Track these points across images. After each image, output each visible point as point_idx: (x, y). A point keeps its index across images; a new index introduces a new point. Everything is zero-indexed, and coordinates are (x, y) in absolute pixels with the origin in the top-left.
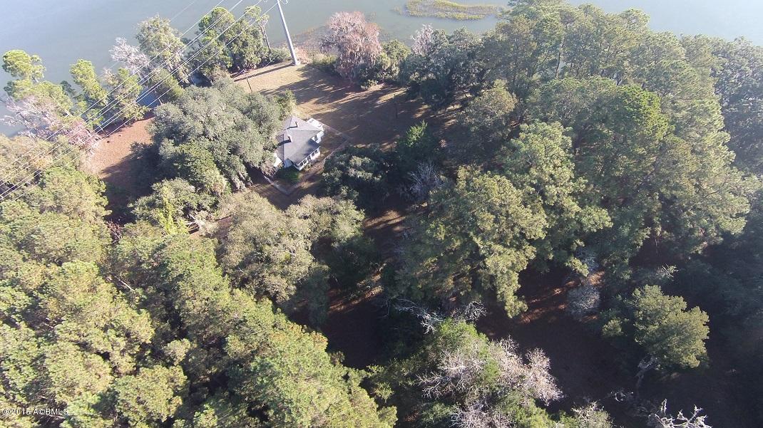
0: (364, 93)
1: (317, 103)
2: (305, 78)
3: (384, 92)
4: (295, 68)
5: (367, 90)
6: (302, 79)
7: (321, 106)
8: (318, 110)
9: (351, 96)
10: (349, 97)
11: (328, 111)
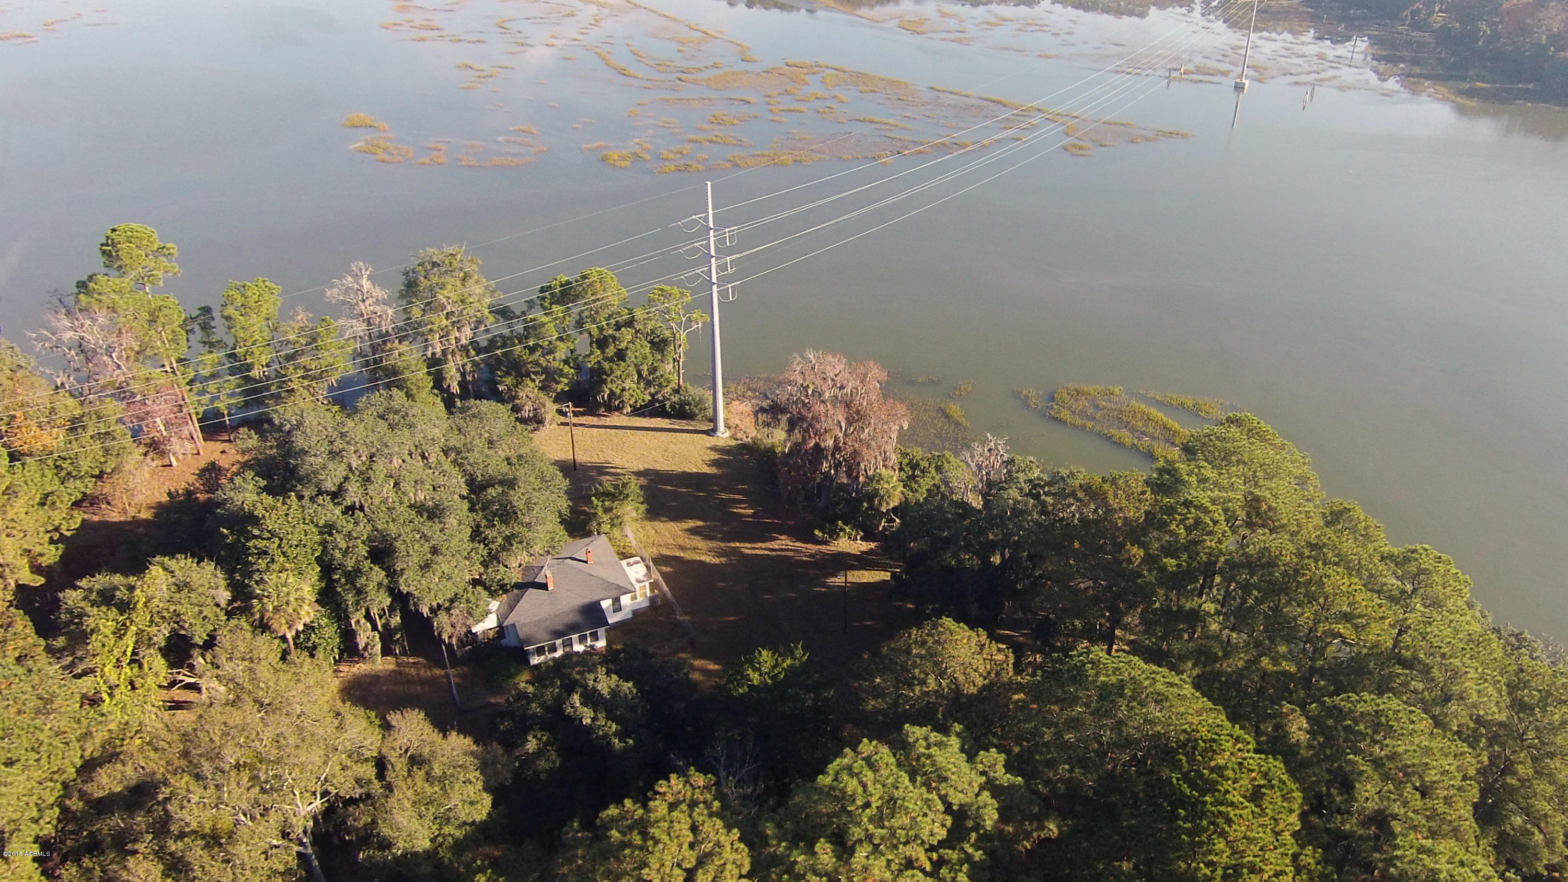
0: (813, 548)
1: (693, 531)
2: (714, 470)
3: (863, 562)
4: (710, 441)
5: (826, 543)
6: (706, 470)
7: (699, 542)
8: (682, 548)
9: (783, 543)
10: (775, 545)
11: (703, 558)
